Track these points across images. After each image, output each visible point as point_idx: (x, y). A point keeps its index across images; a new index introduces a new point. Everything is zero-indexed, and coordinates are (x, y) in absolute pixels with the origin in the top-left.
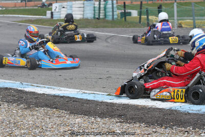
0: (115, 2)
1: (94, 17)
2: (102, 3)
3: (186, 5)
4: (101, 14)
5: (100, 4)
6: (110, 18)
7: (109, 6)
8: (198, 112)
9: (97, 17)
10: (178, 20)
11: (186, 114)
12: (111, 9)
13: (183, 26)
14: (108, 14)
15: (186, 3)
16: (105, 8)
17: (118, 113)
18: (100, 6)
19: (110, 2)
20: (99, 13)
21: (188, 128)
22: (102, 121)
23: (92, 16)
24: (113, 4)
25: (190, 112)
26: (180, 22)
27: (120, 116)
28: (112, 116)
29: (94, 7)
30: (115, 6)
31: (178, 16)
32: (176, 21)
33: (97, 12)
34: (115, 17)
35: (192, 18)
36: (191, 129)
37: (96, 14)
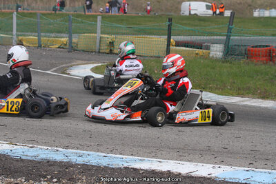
3: (30, 17)
8: (34, 159)
10: (18, 35)
11: (17, 160)
13: (24, 43)
15: (31, 13)
21: (20, 179)
25: (23, 158)
26: (20, 38)
31: (17, 31)
32: (15, 37)
35: (37, 34)
36: (23, 180)
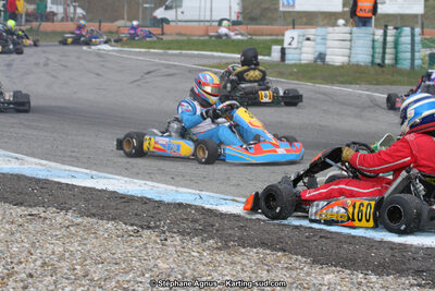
0: (418, 30)
1: (372, 62)
2: (391, 31)
4: (387, 56)
5: (385, 35)
6: (406, 65)
7: (406, 39)
9: (378, 61)
12: (409, 46)
14: (401, 55)
16: (396, 44)
17: (415, 265)
18: (385, 40)
19: (407, 30)
20: (384, 53)
22: (381, 281)
23: (369, 59)
24: (413, 35)
27: (418, 272)
28: (401, 272)
29: (373, 41)
30: (418, 39)
33: (379, 50)
34: (418, 62)
37: (377, 55)
